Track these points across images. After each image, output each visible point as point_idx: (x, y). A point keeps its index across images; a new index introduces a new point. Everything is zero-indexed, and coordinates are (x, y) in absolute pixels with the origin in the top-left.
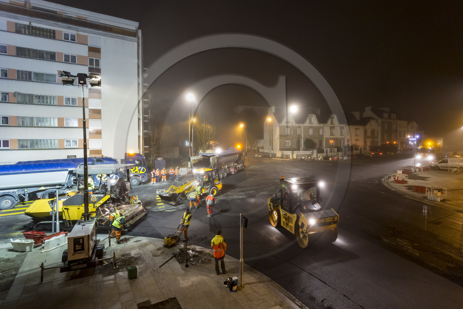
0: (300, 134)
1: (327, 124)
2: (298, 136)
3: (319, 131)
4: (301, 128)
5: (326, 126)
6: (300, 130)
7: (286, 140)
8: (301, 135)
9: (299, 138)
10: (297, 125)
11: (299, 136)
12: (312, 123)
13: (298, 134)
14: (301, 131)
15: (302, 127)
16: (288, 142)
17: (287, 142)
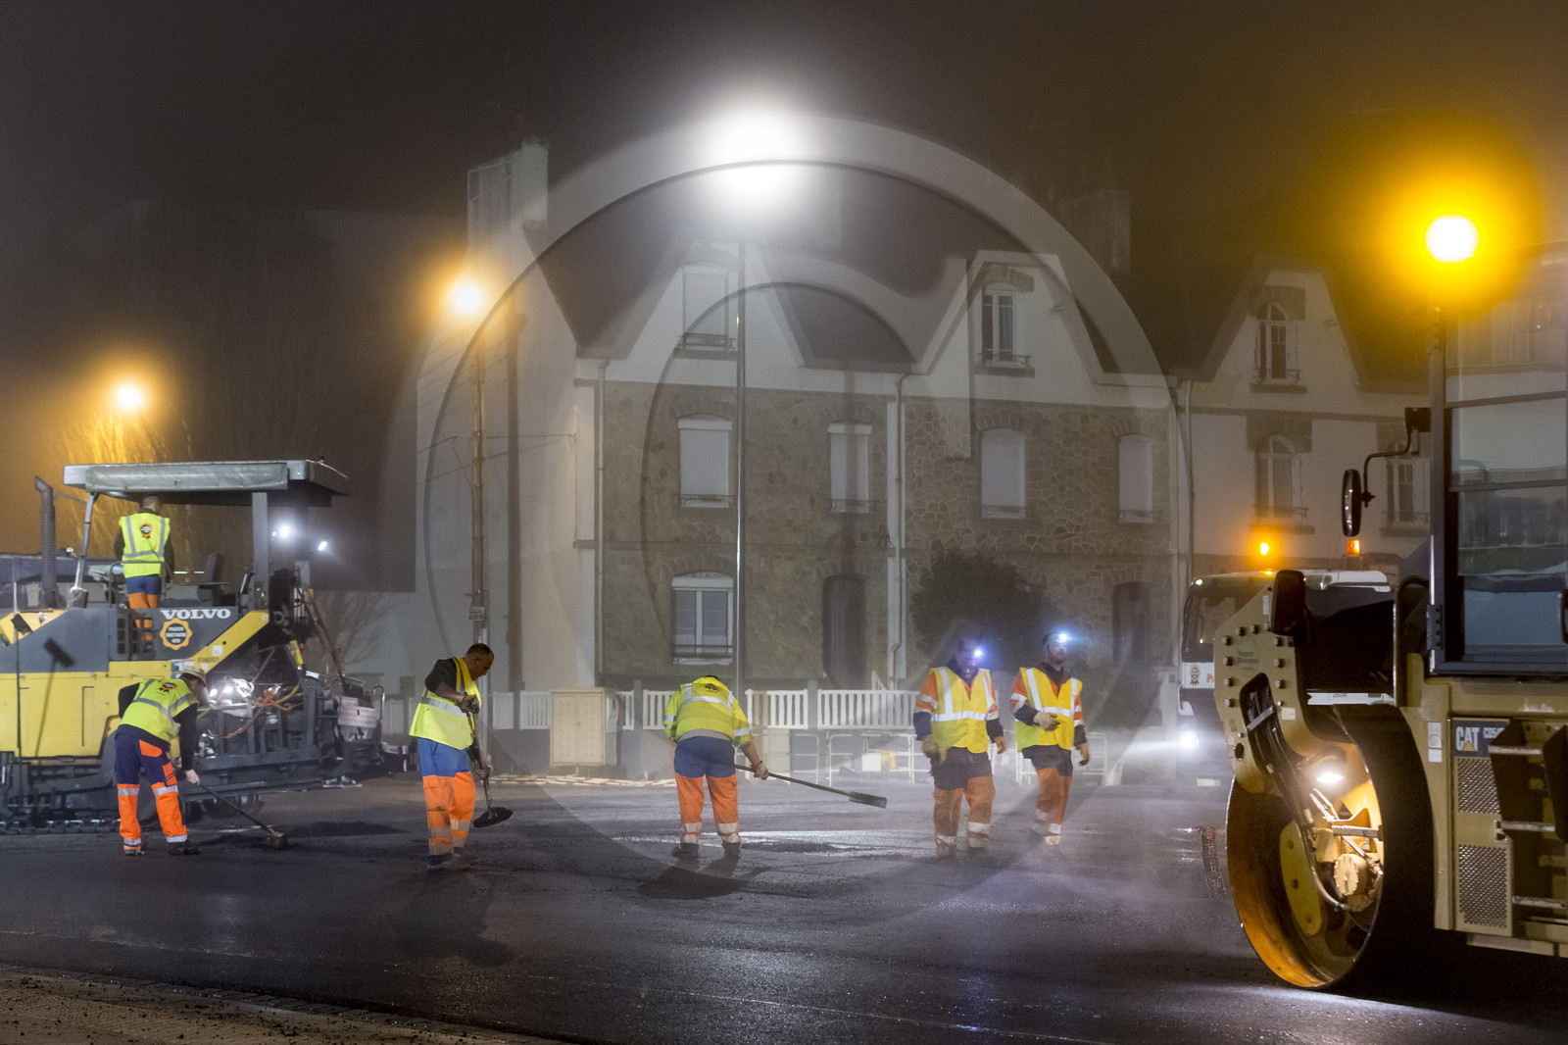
0: (864, 493)
1: (1209, 377)
2: (832, 528)
3: (1116, 462)
4: (879, 422)
5: (1195, 410)
6: (864, 452)
7: (692, 572)
8: (878, 505)
9: (849, 546)
10: (831, 382)
11: (849, 519)
12: (1019, 364)
13: (839, 490)
14: (878, 458)
15: (892, 409)
16: (713, 599)
17: (691, 594)
